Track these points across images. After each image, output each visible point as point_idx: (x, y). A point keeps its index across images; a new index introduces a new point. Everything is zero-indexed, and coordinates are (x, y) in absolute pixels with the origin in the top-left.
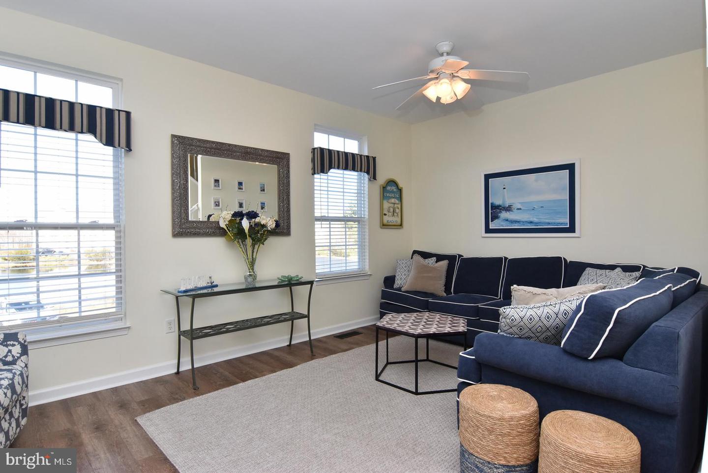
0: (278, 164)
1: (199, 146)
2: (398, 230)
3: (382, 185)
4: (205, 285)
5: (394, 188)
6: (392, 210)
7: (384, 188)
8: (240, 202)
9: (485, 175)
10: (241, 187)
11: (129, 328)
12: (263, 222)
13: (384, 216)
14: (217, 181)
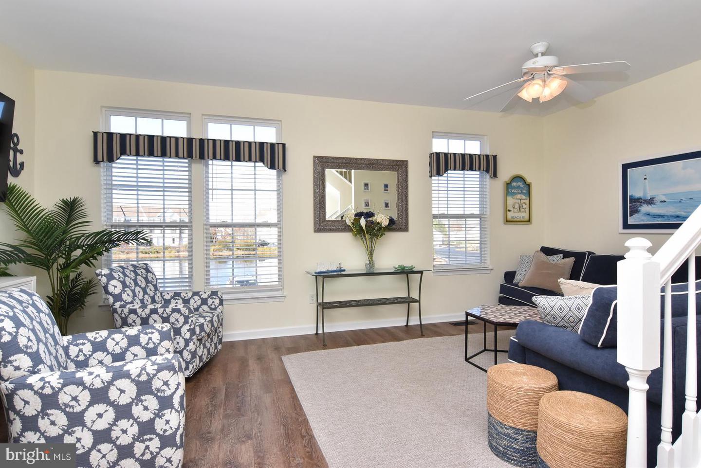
0: (397, 171)
1: (333, 163)
2: (527, 225)
3: (506, 181)
4: (335, 269)
5: (521, 184)
6: (517, 206)
7: (507, 184)
8: (386, 202)
9: (622, 165)
10: (387, 189)
11: (285, 296)
12: (378, 220)
13: (508, 213)
14: (366, 185)
